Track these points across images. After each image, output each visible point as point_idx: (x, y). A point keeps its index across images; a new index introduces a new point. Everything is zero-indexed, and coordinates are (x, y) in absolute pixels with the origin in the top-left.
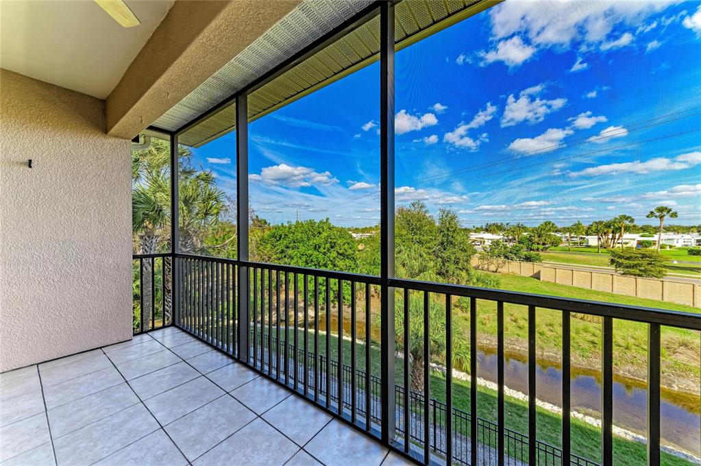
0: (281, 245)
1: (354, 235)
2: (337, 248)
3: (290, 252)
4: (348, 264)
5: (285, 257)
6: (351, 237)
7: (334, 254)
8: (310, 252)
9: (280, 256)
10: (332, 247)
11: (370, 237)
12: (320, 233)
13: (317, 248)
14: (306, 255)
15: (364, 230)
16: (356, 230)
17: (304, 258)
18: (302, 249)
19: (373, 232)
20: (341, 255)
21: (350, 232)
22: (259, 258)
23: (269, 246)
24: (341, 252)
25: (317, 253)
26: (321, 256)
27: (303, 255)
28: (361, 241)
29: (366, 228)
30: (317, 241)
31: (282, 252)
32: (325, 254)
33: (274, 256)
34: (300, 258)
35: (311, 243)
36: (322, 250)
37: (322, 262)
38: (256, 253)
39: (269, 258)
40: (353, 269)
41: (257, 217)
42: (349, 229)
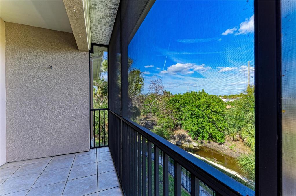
0: (178, 105)
1: (223, 100)
2: (211, 108)
3: (182, 109)
4: (219, 118)
5: (180, 111)
6: (221, 101)
7: (209, 111)
8: (194, 109)
9: (177, 110)
10: (207, 107)
11: (235, 101)
12: (199, 99)
13: (198, 107)
14: (191, 111)
15: (231, 97)
16: (225, 97)
17: (190, 112)
18: (189, 107)
19: (238, 98)
20: (213, 112)
21: (221, 98)
22: (166, 111)
23: (171, 105)
24: (213, 110)
25: (197, 110)
26: (200, 112)
27: (189, 111)
28: (228, 103)
29: (233, 95)
30: (198, 103)
31: (178, 108)
32: (203, 111)
33: (174, 111)
34: (188, 112)
35: (194, 104)
36: (201, 108)
37: (201, 116)
38: (165, 108)
39: (172, 111)
40: (222, 121)
41: (165, 91)
42: (220, 96)
